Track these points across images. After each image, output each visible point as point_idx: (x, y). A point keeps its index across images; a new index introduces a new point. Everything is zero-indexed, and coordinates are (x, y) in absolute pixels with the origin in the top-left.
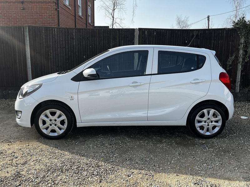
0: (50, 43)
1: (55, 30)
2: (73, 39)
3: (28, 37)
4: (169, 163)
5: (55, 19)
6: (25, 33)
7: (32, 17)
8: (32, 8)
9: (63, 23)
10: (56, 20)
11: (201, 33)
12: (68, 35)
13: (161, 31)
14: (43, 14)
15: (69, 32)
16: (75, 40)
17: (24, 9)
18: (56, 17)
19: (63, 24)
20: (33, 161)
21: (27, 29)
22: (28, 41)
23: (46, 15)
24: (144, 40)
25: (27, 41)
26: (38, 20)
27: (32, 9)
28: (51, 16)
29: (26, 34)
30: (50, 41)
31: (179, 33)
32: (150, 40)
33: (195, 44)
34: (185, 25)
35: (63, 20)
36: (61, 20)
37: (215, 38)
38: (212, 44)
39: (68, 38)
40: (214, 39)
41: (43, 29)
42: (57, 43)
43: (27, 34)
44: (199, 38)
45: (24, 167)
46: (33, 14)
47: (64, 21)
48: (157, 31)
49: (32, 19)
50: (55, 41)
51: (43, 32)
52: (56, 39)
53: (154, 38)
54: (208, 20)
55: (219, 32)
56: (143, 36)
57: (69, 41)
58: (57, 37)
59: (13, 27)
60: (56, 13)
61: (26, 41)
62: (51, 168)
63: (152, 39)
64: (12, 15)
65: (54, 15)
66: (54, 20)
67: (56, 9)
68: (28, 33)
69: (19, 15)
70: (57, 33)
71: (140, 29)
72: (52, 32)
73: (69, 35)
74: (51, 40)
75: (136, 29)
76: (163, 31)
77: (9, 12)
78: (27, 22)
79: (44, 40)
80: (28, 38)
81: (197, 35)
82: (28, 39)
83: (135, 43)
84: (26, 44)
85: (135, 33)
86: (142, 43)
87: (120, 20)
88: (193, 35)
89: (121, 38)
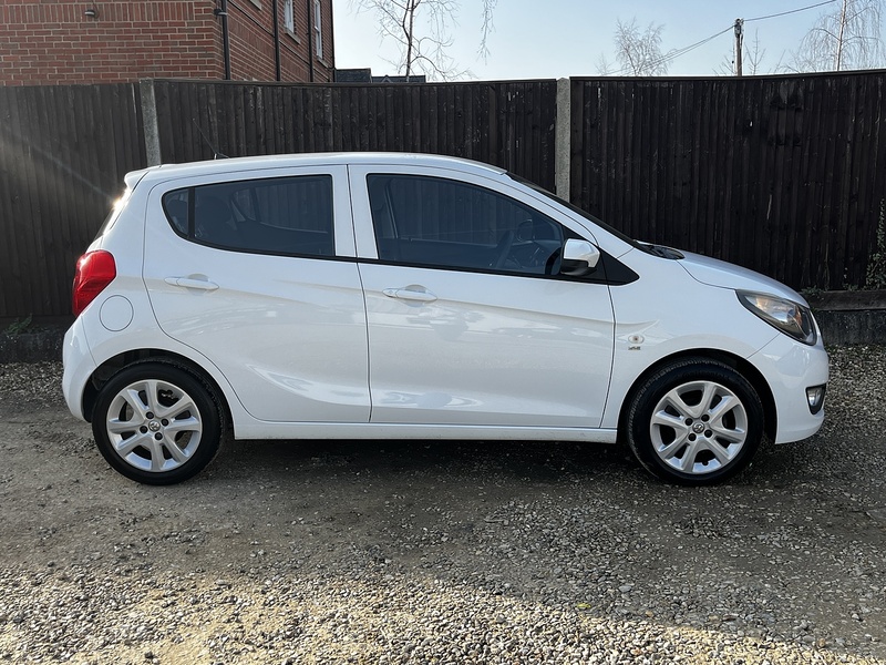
0: (238, 144)
1: (255, 95)
2: (325, 125)
3: (156, 123)
4: (855, 616)
5: (212, 49)
6: (144, 108)
7: (128, 44)
8: (125, 9)
9: (239, 62)
10: (218, 54)
11: (806, 91)
12: (306, 112)
13: (653, 89)
14: (168, 31)
15: (311, 101)
16: (331, 131)
17: (95, 16)
18: (217, 40)
20: (323, 621)
21: (153, 94)
22: (157, 140)
23: (180, 37)
24: (591, 121)
25: (152, 137)
26: (150, 56)
27: (125, 15)
28: (197, 36)
29: (147, 114)
30: (237, 137)
31: (725, 91)
32: (615, 120)
33: (784, 131)
35: (239, 52)
36: (235, 49)
37: (861, 108)
38: (851, 129)
39: (306, 123)
40: (857, 109)
41: (212, 92)
42: (265, 143)
43: (151, 112)
44: (798, 110)
45: (301, 650)
46: (129, 32)
47: (243, 54)
48: (640, 85)
49: (128, 51)
50: (259, 137)
51: (213, 101)
52: (263, 130)
53: (631, 114)
54: (738, 36)
55: (876, 82)
56: (588, 106)
57: (312, 135)
58: (265, 119)
59: (98, 88)
60: (216, 26)
61: (147, 139)
62: (409, 651)
63: (621, 115)
64: (52, 39)
65: (211, 36)
66: (212, 55)
67: (216, 12)
68: (154, 110)
69: (77, 39)
70: (263, 104)
71: (575, 81)
72: (246, 101)
73: (310, 113)
74: (242, 132)
75: (563, 80)
76: (666, 85)
77: (40, 26)
79: (215, 134)
80: (156, 127)
81: (793, 99)
82: (156, 132)
83: (558, 136)
84: (148, 150)
85: (559, 98)
86: (584, 134)
87: (436, 45)
88: (777, 99)
89: (504, 117)
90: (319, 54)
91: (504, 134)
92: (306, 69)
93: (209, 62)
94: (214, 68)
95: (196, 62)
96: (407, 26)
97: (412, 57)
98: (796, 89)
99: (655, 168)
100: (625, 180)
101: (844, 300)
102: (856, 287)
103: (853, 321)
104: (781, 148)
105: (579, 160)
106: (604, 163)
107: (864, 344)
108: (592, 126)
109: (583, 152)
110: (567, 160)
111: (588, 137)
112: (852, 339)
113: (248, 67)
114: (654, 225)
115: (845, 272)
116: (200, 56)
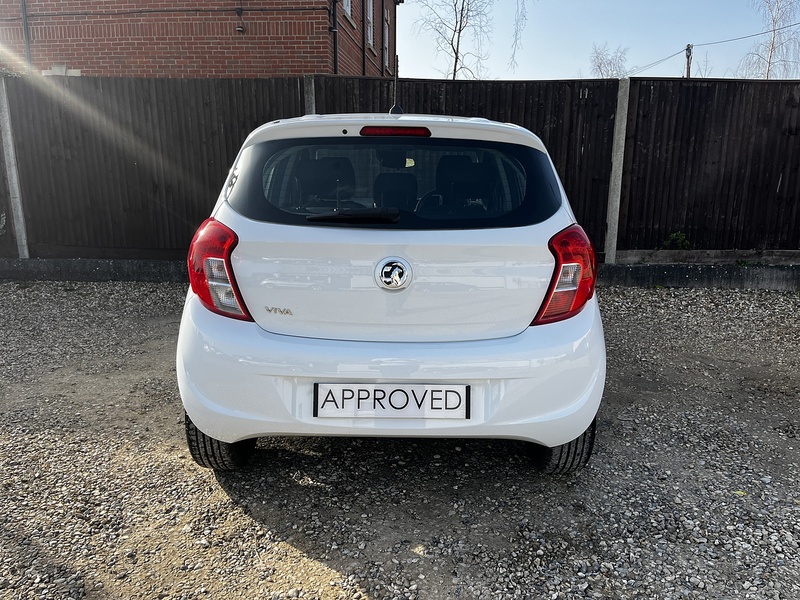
1: (388, 87)
3: (314, 108)
5: (327, 57)
6: (306, 96)
7: (266, 53)
8: (264, 26)
10: (330, 61)
12: (425, 101)
13: (695, 87)
14: (295, 43)
15: (430, 93)
17: (243, 31)
18: (330, 50)
21: (313, 86)
23: (304, 48)
24: (643, 112)
26: (282, 62)
27: (265, 31)
28: (316, 48)
29: (308, 101)
31: (751, 91)
32: (662, 112)
33: (795, 124)
34: (615, 72)
35: (343, 61)
36: (340, 59)
39: (425, 110)
41: (357, 85)
43: (311, 99)
46: (267, 43)
48: (684, 84)
49: (265, 58)
51: (357, 92)
53: (675, 107)
54: (688, 57)
56: (642, 100)
59: (273, 81)
60: (330, 40)
63: (668, 108)
64: (212, 48)
65: (327, 47)
66: (326, 62)
67: (330, 29)
68: (313, 98)
69: (229, 48)
71: (633, 80)
72: (381, 93)
73: (429, 102)
75: (625, 80)
76: (705, 85)
77: (203, 39)
78: (251, 67)
80: (314, 111)
83: (617, 123)
85: (620, 94)
86: (637, 122)
87: (477, 59)
88: (792, 98)
89: (575, 108)
91: (575, 121)
93: (324, 67)
94: (327, 71)
95: (315, 67)
96: (455, 44)
97: (458, 67)
99: (691, 150)
100: (666, 159)
104: (792, 137)
105: (632, 142)
106: (651, 145)
108: (644, 116)
109: (635, 137)
110: (622, 143)
111: (640, 125)
114: (686, 195)
116: (318, 62)
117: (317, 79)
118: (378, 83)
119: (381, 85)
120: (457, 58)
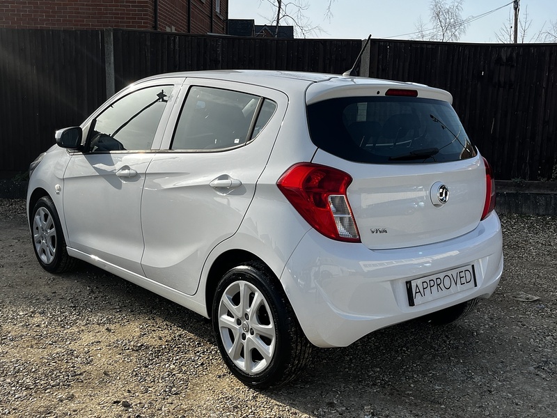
1: (174, 40)
2: (216, 61)
3: (112, 55)
5: (147, 6)
6: (106, 45)
9: (164, 16)
10: (150, 10)
11: (518, 54)
12: (205, 52)
13: (422, 48)
15: (209, 46)
16: (220, 65)
19: (163, 19)
21: (112, 37)
22: (112, 66)
24: (382, 66)
25: (110, 64)
26: (106, 10)
29: (108, 50)
30: (162, 67)
31: (467, 52)
32: (397, 66)
33: (503, 79)
34: (452, 20)
35: (164, 9)
36: (161, 7)
37: (552, 67)
38: (545, 80)
39: (205, 60)
40: (549, 68)
41: (148, 37)
43: (110, 48)
44: (512, 66)
47: (167, 10)
48: (413, 46)
49: (92, 5)
50: (175, 67)
51: (148, 43)
52: (178, 63)
53: (408, 64)
54: (516, 9)
56: (381, 57)
57: (208, 68)
58: (180, 56)
59: (79, 33)
61: (107, 65)
63: (401, 63)
66: (146, 11)
68: (112, 47)
70: (179, 47)
71: (374, 43)
72: (169, 45)
73: (208, 53)
74: (166, 63)
75: (366, 40)
76: (430, 46)
78: (79, 13)
79: (149, 64)
80: (112, 58)
81: (510, 59)
82: (112, 61)
84: (107, 71)
86: (377, 75)
87: (297, 9)
88: (499, 58)
90: (218, 10)
92: (208, 20)
93: (144, 15)
94: (147, 19)
95: (136, 14)
97: (281, 16)
98: (511, 53)
101: (538, 187)
102: (546, 179)
103: (542, 201)
104: (501, 90)
107: (549, 215)
108: (383, 70)
112: (541, 212)
113: (169, 19)
115: (539, 169)
116: (139, 11)
117: (115, 32)
118: (166, 37)
119: (168, 38)
120: (280, 7)
